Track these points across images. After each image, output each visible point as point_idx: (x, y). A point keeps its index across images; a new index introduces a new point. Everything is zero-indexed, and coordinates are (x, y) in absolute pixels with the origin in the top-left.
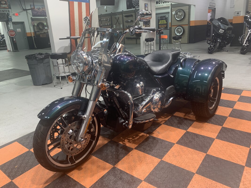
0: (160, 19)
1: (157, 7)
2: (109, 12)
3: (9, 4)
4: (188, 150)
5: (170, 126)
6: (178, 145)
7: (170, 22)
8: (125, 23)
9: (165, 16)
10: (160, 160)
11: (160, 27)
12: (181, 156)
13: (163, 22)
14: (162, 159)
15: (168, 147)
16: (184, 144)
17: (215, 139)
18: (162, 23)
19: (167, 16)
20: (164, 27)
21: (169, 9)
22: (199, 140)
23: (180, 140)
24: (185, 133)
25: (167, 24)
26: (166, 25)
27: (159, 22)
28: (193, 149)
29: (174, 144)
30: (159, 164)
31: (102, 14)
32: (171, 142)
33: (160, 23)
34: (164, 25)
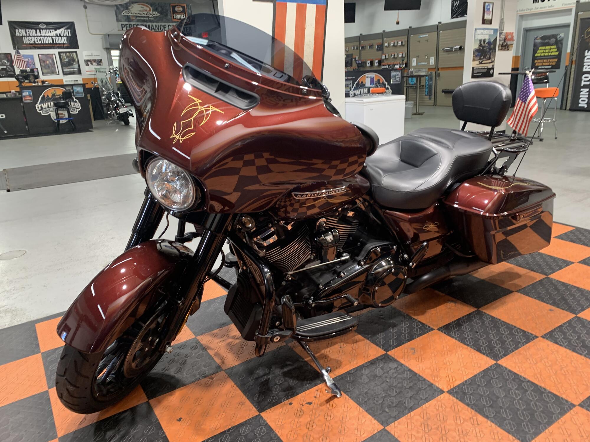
0: (540, 43)
1: (534, 11)
2: (403, 26)
3: (190, 12)
4: (475, 421)
5: (454, 340)
6: (451, 397)
7: (569, 50)
8: (442, 54)
9: (554, 36)
10: (382, 427)
11: (537, 65)
12: (443, 432)
13: (547, 51)
14: (388, 425)
15: (421, 396)
16: (470, 398)
17: (574, 406)
18: (546, 54)
19: (562, 35)
20: (549, 65)
21: (571, 14)
22: (520, 399)
23: (463, 384)
24: (488, 369)
25: (559, 57)
26: (556, 60)
27: (535, 52)
28: (489, 422)
29: (442, 392)
30: (372, 438)
31: (387, 30)
32: (437, 384)
33: (539, 55)
34: (550, 59)
